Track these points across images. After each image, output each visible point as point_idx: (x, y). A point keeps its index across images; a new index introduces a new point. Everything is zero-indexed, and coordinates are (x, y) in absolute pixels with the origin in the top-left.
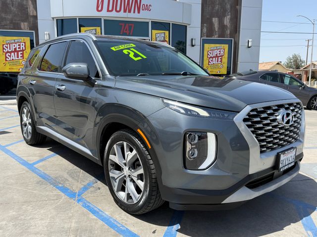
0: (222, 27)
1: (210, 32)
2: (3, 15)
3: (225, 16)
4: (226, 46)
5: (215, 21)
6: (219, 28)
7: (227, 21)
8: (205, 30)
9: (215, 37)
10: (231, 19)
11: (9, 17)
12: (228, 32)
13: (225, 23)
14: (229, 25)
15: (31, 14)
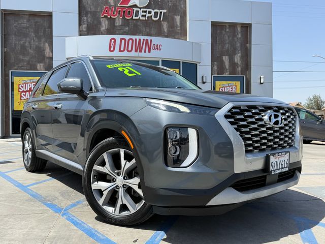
0: (233, 65)
1: (221, 70)
2: (21, 57)
3: (235, 54)
4: (238, 83)
5: (226, 59)
6: (230, 66)
7: (237, 59)
8: (215, 68)
9: (226, 75)
10: (242, 57)
11: (27, 58)
12: (239, 69)
13: (236, 61)
14: (239, 63)
15: (47, 56)
